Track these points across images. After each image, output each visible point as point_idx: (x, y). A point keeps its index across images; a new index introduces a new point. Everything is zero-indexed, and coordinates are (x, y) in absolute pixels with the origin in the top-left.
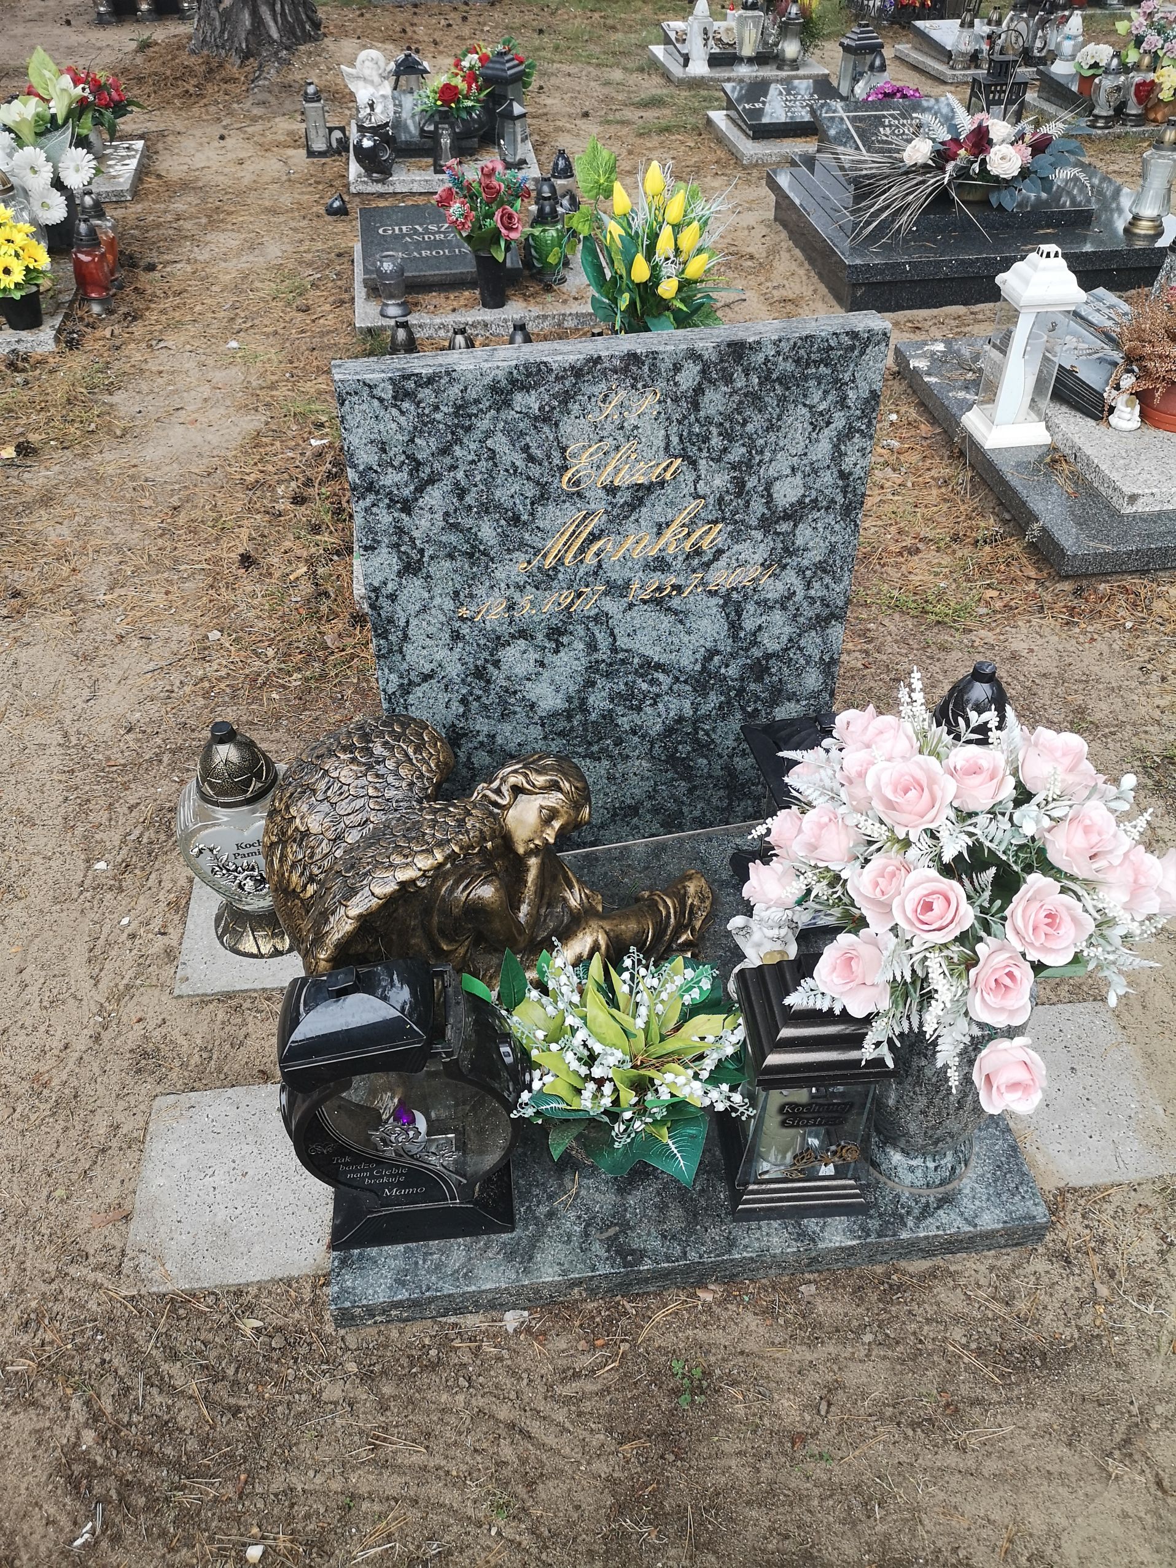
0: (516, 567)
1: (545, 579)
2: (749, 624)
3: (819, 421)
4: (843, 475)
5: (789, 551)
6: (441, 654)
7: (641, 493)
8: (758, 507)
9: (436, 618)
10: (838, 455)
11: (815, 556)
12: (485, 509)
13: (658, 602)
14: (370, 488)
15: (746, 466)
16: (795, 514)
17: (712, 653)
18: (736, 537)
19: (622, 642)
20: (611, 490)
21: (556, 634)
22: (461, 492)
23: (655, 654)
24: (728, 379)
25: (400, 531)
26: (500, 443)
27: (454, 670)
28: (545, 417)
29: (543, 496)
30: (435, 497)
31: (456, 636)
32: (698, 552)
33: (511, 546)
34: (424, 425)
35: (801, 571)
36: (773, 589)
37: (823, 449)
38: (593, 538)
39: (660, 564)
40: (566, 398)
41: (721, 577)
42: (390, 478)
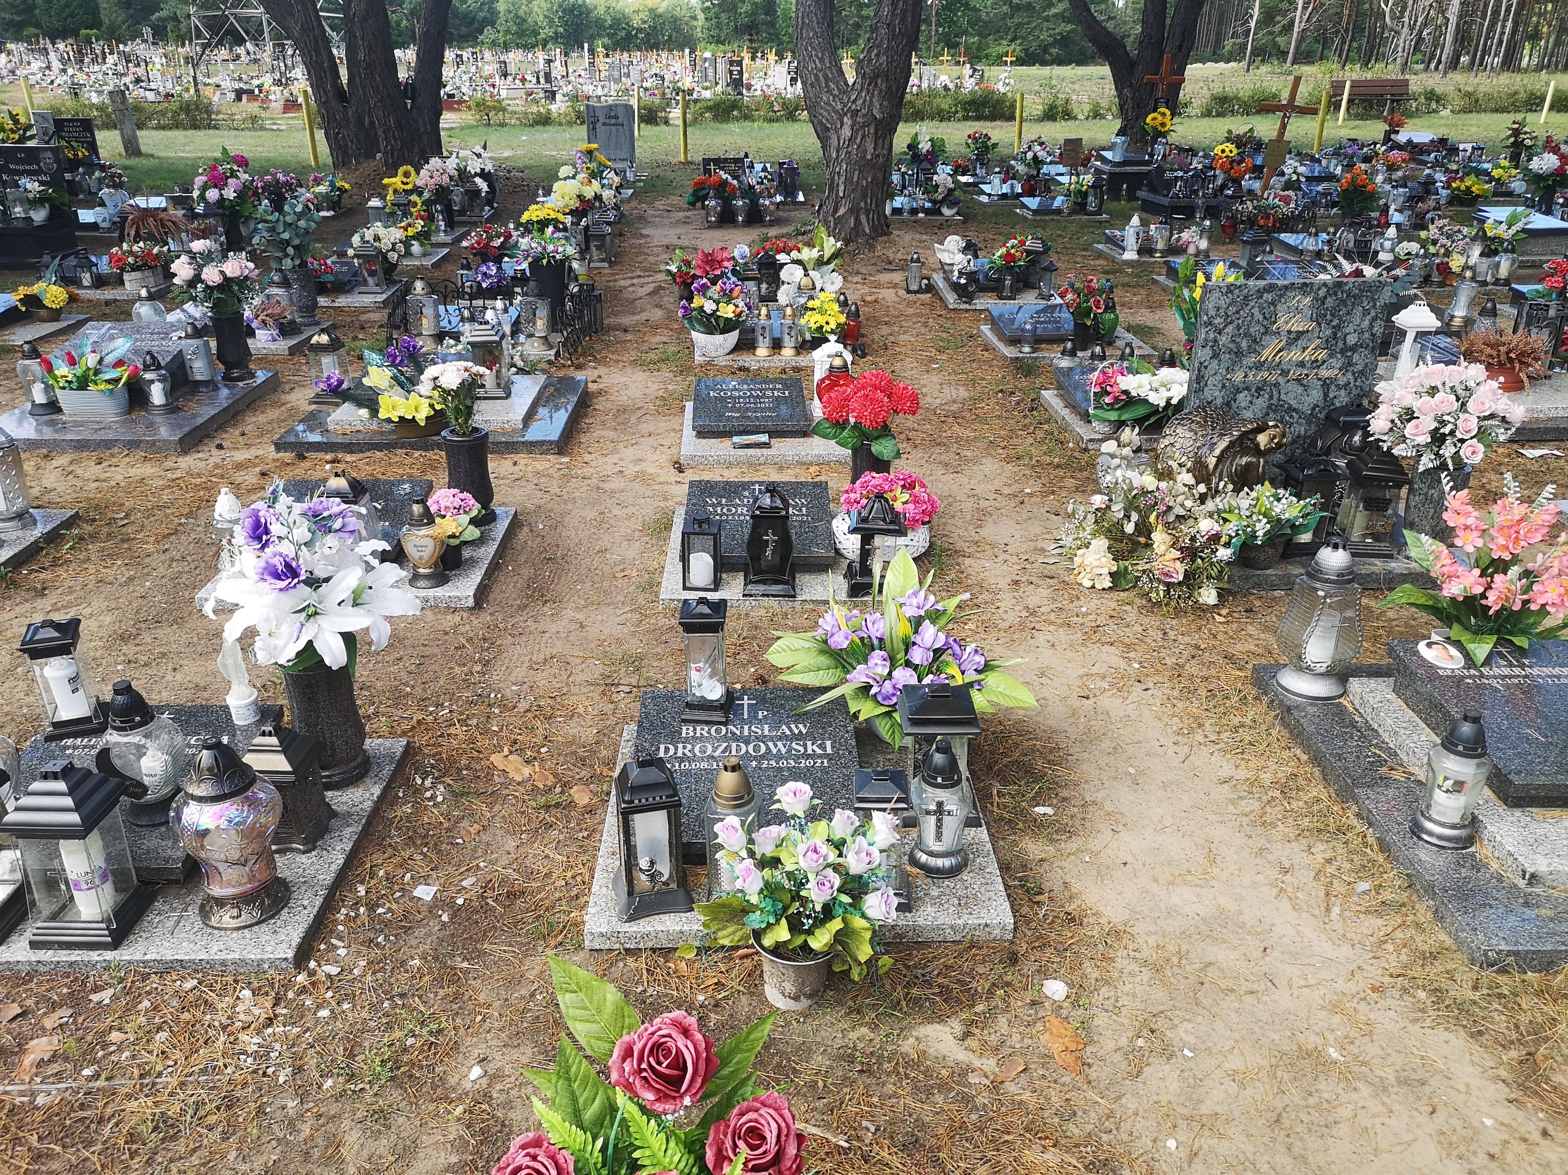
0: (1252, 360)
1: (1259, 366)
2: (1331, 395)
3: (1365, 313)
4: (1373, 335)
5: (1350, 364)
6: (1217, 393)
7: (1300, 334)
8: (1340, 344)
9: (1219, 377)
10: (1371, 326)
11: (1360, 367)
12: (1245, 335)
13: (1298, 380)
14: (1210, 324)
15: (1338, 328)
16: (1354, 349)
17: (1316, 406)
18: (1331, 356)
19: (1283, 397)
20: (1289, 332)
21: (1259, 389)
22: (1239, 328)
23: (1293, 403)
24: (1336, 294)
25: (1215, 341)
26: (1256, 311)
27: (1219, 401)
28: (1273, 303)
29: (1266, 333)
30: (1230, 329)
31: (1224, 386)
32: (1317, 361)
33: (1252, 350)
34: (1233, 302)
35: (1354, 374)
36: (1342, 381)
37: (1367, 323)
38: (1280, 351)
39: (1301, 364)
40: (1281, 296)
41: (1324, 373)
42: (1218, 321)
